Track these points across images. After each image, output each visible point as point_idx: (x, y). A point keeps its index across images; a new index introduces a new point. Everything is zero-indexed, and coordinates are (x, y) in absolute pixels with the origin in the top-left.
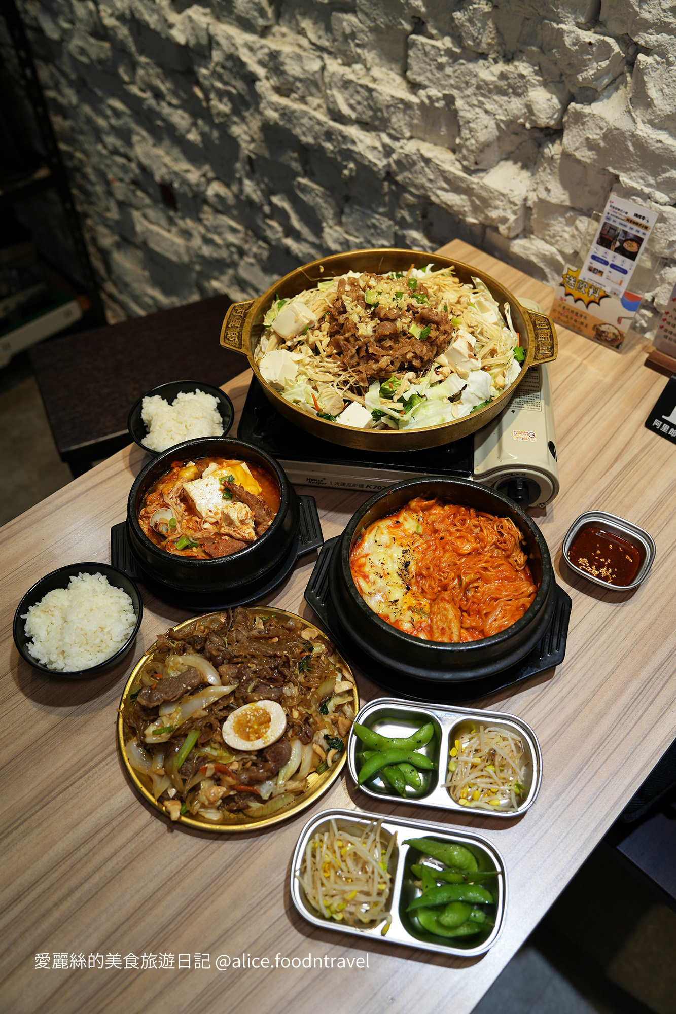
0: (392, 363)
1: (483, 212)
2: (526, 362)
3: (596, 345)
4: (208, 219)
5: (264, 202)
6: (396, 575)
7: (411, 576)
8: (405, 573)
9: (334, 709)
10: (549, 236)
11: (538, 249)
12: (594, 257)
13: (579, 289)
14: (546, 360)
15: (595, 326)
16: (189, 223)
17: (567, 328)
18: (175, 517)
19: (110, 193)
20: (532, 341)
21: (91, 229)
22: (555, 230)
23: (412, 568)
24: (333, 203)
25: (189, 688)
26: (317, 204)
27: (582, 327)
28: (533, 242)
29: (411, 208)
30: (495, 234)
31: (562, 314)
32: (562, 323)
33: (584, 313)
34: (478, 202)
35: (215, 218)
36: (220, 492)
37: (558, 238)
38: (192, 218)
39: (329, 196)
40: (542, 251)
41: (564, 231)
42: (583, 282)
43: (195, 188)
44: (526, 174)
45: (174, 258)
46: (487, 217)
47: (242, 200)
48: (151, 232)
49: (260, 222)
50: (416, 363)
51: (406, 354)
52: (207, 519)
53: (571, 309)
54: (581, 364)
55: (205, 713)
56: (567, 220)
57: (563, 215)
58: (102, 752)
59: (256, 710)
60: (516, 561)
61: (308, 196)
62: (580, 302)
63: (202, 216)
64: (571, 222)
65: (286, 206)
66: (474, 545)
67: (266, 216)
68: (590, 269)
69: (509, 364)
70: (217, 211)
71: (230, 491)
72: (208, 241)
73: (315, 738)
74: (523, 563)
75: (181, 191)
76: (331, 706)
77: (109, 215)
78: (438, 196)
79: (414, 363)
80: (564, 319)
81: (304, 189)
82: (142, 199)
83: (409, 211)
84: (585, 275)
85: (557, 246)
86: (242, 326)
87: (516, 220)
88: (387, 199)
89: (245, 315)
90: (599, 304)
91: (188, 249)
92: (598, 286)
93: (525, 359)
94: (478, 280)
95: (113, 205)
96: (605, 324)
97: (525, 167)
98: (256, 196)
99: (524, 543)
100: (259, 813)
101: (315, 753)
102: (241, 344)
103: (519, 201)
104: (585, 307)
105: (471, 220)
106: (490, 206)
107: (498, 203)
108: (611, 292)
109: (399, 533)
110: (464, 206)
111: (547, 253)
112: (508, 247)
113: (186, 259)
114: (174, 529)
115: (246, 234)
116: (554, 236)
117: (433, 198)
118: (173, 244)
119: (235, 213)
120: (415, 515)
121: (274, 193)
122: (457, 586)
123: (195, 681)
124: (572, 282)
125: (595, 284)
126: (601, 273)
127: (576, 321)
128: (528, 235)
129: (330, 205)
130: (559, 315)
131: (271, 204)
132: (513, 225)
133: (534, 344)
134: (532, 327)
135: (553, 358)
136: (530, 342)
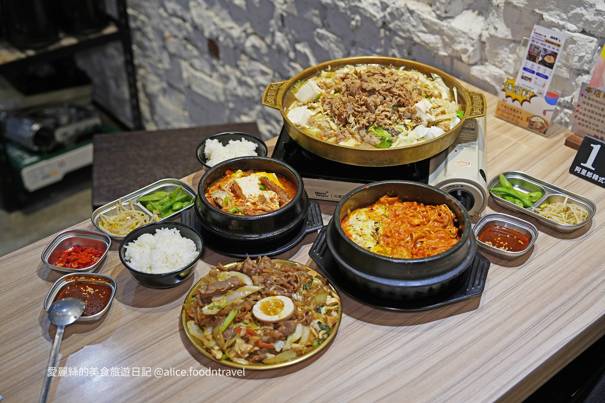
1: (450, 47)
2: (463, 117)
3: (529, 132)
4: (244, 66)
5: (290, 49)
6: (369, 235)
7: (380, 235)
8: (376, 234)
9: (325, 312)
10: (498, 62)
11: (490, 72)
12: (525, 69)
13: (515, 92)
14: (477, 116)
15: (528, 118)
16: (228, 69)
17: (508, 122)
18: (228, 196)
19: (164, 48)
21: (144, 78)
22: (502, 57)
23: (381, 231)
24: (343, 47)
25: (233, 286)
26: (330, 48)
27: (519, 120)
28: (488, 67)
29: (399, 47)
30: (460, 63)
31: (504, 112)
32: (505, 119)
33: (520, 109)
34: (447, 40)
35: (250, 64)
36: (258, 185)
37: (505, 63)
38: (230, 65)
39: (340, 42)
40: (493, 73)
41: (509, 58)
42: (518, 87)
43: (236, 41)
44: (481, 19)
45: (212, 98)
46: (454, 50)
47: (273, 49)
48: (195, 77)
49: (285, 65)
52: (249, 199)
53: (510, 107)
54: (516, 143)
55: (242, 301)
56: (510, 50)
57: (507, 46)
58: (169, 332)
59: (275, 300)
60: (450, 231)
61: (325, 42)
62: (516, 102)
63: (239, 63)
64: (513, 51)
65: (307, 51)
66: (422, 220)
67: (291, 60)
68: (523, 77)
69: (453, 119)
70: (252, 59)
71: (265, 185)
72: (241, 83)
73: (312, 324)
74: (455, 232)
75: (225, 43)
76: (323, 310)
77: (160, 66)
78: (419, 37)
80: (506, 115)
81: (322, 37)
82: (191, 51)
83: (398, 50)
84: (519, 82)
85: (504, 69)
86: (276, 95)
87: (474, 51)
88: (383, 42)
89: (279, 89)
90: (529, 102)
91: (225, 90)
92: (529, 89)
94: (436, 75)
95: (165, 56)
96: (534, 116)
97: (480, 14)
98: (285, 45)
99: (456, 220)
100: (273, 361)
101: (311, 332)
102: (276, 104)
103: (475, 37)
104: (519, 104)
105: (442, 53)
106: (455, 42)
107: (461, 39)
108: (538, 93)
109: (372, 214)
110: (437, 43)
111: (497, 74)
112: (469, 71)
113: (222, 98)
114: (227, 204)
115: (274, 76)
116: (501, 62)
117: (416, 39)
118: (213, 86)
119: (267, 59)
120: (384, 206)
121: (298, 42)
122: (410, 241)
123: (236, 283)
124: (510, 88)
125: (526, 88)
126: (530, 79)
127: (514, 116)
128: (483, 63)
129: (340, 49)
130: (502, 113)
131: (295, 50)
132: (472, 54)
133: (471, 108)
134: (470, 99)
135: (483, 115)
136: (468, 107)
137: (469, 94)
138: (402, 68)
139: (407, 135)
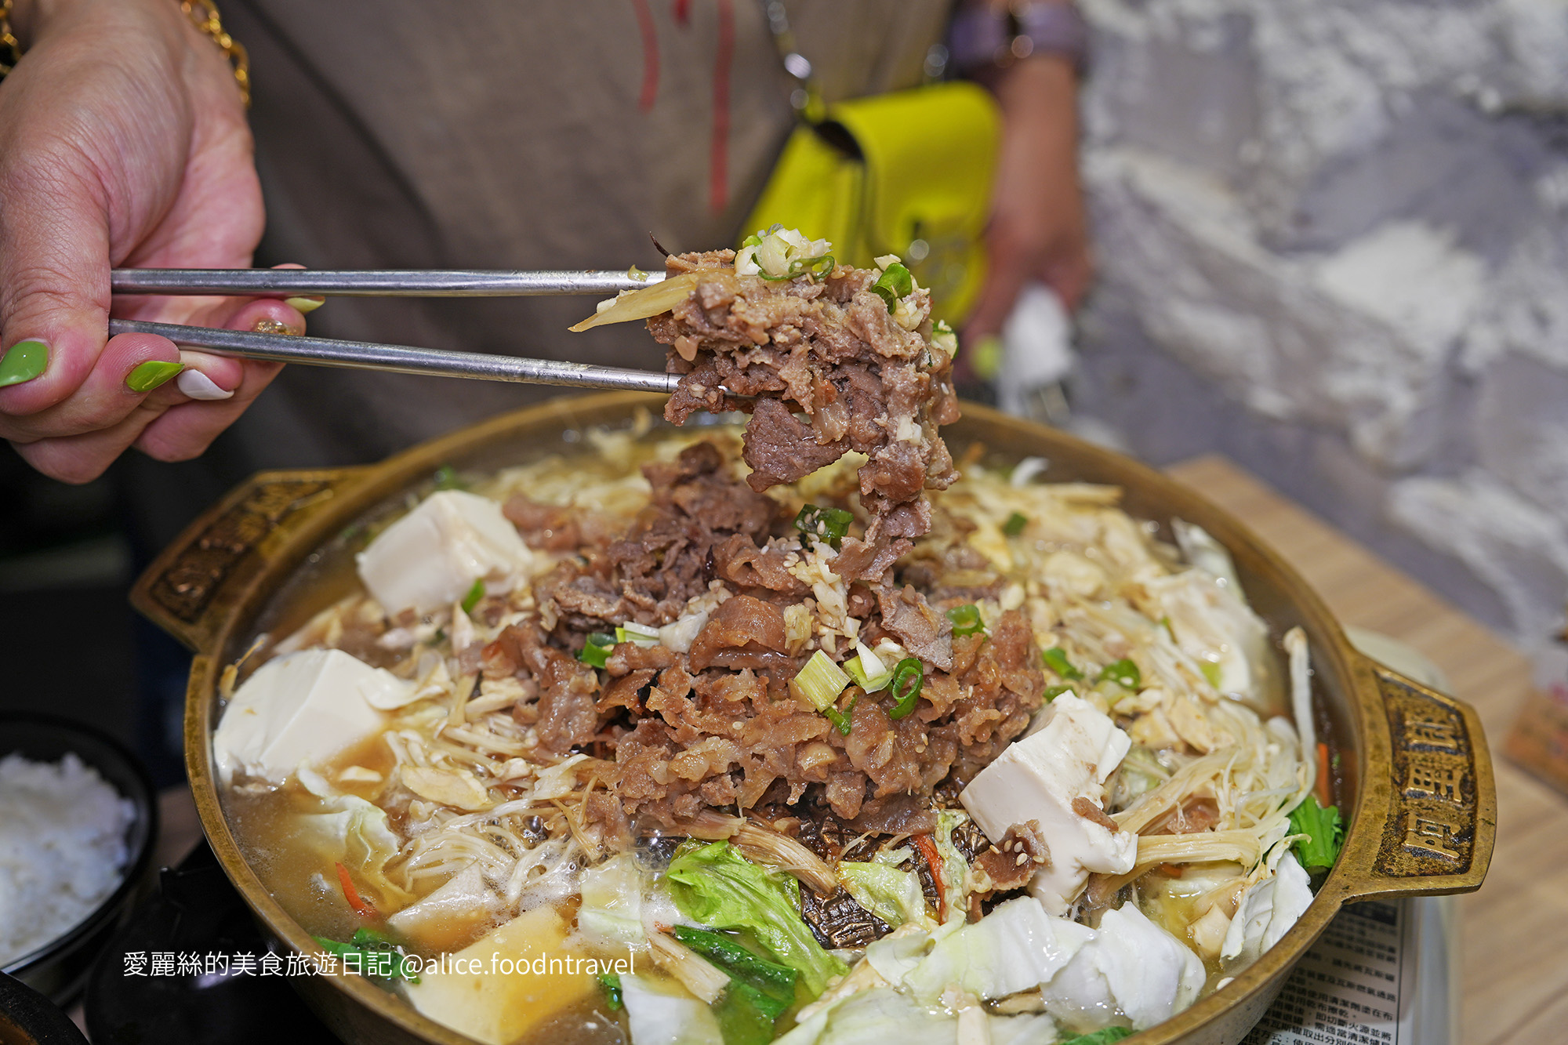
0: (737, 771)
1: (1308, 377)
2: (1336, 877)
14: (1431, 883)
20: (1380, 790)
22: (1556, 458)
34: (1296, 345)
44: (1467, 269)
46: (1320, 394)
50: (840, 795)
51: (802, 745)
69: (1263, 871)
79: (831, 795)
85: (1559, 514)
89: (286, 515)
93: (1337, 859)
94: (1196, 536)
97: (1467, 242)
103: (1434, 349)
106: (1333, 359)
107: (1359, 351)
110: (1250, 356)
112: (1386, 500)
133: (1386, 806)
134: (1385, 735)
135: (1469, 880)
136: (1368, 795)
137: (1386, 697)
138: (1030, 467)
139: (926, 950)
